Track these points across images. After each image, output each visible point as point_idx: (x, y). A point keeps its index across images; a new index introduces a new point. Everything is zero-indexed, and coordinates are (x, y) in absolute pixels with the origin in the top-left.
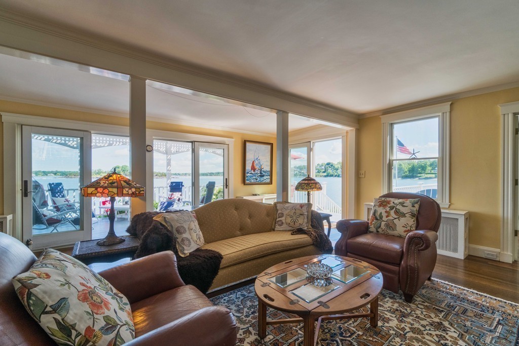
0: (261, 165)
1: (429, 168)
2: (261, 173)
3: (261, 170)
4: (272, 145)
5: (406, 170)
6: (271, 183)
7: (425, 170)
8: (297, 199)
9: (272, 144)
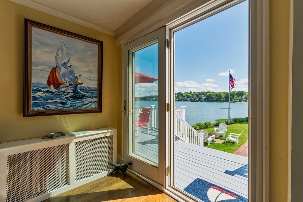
0: (76, 78)
1: (236, 96)
2: (75, 92)
3: (76, 87)
4: (101, 44)
5: (223, 97)
6: (99, 109)
7: (233, 97)
8: (154, 124)
9: (102, 42)
